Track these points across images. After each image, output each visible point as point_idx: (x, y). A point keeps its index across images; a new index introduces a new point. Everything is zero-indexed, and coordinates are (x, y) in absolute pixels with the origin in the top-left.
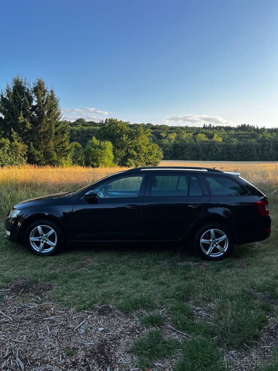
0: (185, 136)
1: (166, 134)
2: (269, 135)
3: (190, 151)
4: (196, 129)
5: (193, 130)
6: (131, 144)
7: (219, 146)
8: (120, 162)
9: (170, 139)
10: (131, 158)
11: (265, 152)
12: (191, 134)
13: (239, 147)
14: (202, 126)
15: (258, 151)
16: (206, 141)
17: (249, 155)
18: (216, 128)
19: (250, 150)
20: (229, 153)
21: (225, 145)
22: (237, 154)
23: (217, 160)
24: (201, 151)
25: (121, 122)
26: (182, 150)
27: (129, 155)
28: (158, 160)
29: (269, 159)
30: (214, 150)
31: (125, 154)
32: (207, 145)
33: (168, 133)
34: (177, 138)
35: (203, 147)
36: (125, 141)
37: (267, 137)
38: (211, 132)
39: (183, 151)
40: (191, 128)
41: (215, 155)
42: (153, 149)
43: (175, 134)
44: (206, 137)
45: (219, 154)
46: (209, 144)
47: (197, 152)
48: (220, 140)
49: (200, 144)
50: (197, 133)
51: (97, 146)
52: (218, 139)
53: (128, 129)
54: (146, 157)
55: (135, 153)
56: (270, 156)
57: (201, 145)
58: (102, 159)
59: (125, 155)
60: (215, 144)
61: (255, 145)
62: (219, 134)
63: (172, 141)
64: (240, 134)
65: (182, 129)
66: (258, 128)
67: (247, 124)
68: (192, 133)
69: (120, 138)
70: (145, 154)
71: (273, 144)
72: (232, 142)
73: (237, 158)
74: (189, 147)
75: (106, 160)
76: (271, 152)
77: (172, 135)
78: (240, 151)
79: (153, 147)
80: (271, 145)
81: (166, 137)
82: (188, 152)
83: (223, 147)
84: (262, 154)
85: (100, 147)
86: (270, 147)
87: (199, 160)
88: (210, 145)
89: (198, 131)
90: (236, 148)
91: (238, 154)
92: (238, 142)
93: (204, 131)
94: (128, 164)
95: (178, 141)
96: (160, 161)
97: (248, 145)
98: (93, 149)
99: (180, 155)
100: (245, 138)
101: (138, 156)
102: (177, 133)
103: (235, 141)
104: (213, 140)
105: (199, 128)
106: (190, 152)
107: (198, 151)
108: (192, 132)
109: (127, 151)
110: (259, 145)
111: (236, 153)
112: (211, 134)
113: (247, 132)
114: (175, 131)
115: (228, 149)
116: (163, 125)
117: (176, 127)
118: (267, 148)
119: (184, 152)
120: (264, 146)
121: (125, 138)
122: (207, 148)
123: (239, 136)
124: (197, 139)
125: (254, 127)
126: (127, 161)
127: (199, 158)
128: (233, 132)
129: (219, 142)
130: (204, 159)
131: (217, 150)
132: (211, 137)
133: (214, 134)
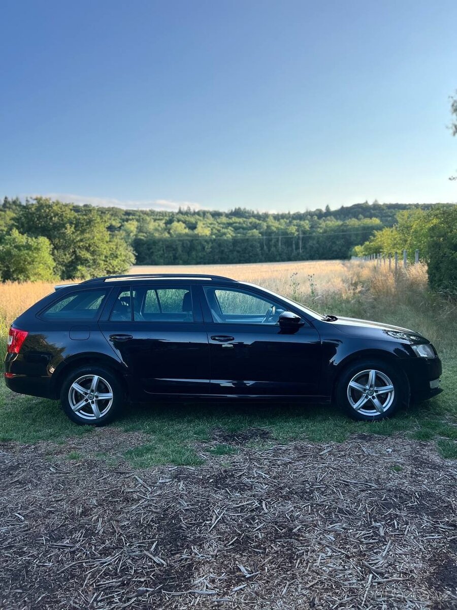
0: (151, 226)
1: (120, 222)
2: (276, 224)
3: (163, 250)
4: (168, 215)
5: (163, 216)
6: (81, 240)
7: (206, 241)
8: (63, 272)
9: (128, 231)
10: (82, 264)
11: (273, 249)
12: (162, 224)
13: (235, 242)
14: (177, 211)
15: (262, 248)
16: (187, 235)
17: (251, 254)
18: (198, 213)
19: (252, 246)
20: (222, 252)
21: (215, 240)
22: (233, 254)
23: (205, 263)
24: (180, 249)
25: (57, 203)
26: (149, 249)
27: (78, 260)
28: (127, 266)
29: (278, 258)
30: (199, 247)
31: (70, 257)
32: (187, 240)
33: (124, 221)
34: (140, 229)
35: (183, 244)
36: (70, 236)
37: (273, 226)
38: (192, 220)
39: (151, 250)
40: (160, 213)
41: (202, 256)
42: (117, 248)
43: (136, 223)
44: (185, 228)
45: (207, 254)
46: (191, 238)
47: (174, 252)
48: (207, 232)
49: (177, 238)
50: (170, 222)
51: (23, 246)
52: (204, 230)
53: (72, 215)
54: (107, 262)
55: (88, 256)
56: (280, 255)
57: (179, 240)
58: (35, 269)
59: (70, 259)
60: (200, 238)
61: (258, 239)
62: (204, 222)
63: (132, 234)
64: (236, 223)
65: (145, 214)
66: (258, 213)
67: (242, 208)
68: (164, 221)
69: (59, 230)
70: (106, 257)
71: (282, 237)
72: (225, 234)
73: (234, 258)
74: (161, 243)
75: (41, 269)
76: (280, 249)
77: (130, 224)
78: (238, 249)
79: (116, 245)
80: (280, 239)
81: (121, 226)
82: (160, 253)
83: (212, 243)
84: (268, 252)
85: (28, 247)
86: (278, 241)
87: (178, 264)
88: (192, 240)
89: (171, 218)
90: (231, 244)
91: (235, 253)
92: (234, 235)
93: (181, 217)
94: (78, 274)
95: (142, 234)
96: (131, 267)
97: (247, 239)
98: (15, 252)
99: (147, 257)
100: (243, 229)
101: (94, 261)
102: (138, 220)
103: (230, 234)
104: (196, 232)
105: (173, 213)
106: (162, 252)
107: (175, 250)
108: (161, 220)
109: (74, 252)
110: (263, 239)
111: (232, 251)
112: (192, 223)
113: (245, 219)
114: (134, 217)
115: (220, 245)
116: (113, 208)
117: (135, 211)
118: (275, 242)
119: (152, 252)
120: (269, 240)
121: (69, 230)
122: (189, 245)
123: (235, 225)
124: (171, 231)
125: (253, 212)
126: (75, 269)
127: (177, 261)
128: (224, 220)
129: (207, 236)
130: (186, 263)
131: (204, 248)
132: (193, 227)
133: (196, 223)
